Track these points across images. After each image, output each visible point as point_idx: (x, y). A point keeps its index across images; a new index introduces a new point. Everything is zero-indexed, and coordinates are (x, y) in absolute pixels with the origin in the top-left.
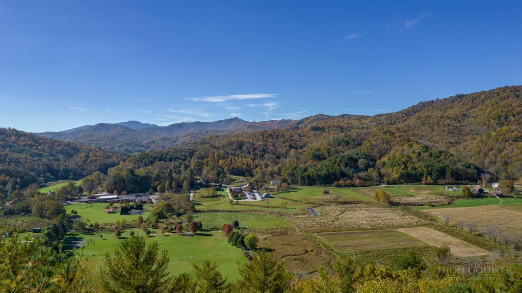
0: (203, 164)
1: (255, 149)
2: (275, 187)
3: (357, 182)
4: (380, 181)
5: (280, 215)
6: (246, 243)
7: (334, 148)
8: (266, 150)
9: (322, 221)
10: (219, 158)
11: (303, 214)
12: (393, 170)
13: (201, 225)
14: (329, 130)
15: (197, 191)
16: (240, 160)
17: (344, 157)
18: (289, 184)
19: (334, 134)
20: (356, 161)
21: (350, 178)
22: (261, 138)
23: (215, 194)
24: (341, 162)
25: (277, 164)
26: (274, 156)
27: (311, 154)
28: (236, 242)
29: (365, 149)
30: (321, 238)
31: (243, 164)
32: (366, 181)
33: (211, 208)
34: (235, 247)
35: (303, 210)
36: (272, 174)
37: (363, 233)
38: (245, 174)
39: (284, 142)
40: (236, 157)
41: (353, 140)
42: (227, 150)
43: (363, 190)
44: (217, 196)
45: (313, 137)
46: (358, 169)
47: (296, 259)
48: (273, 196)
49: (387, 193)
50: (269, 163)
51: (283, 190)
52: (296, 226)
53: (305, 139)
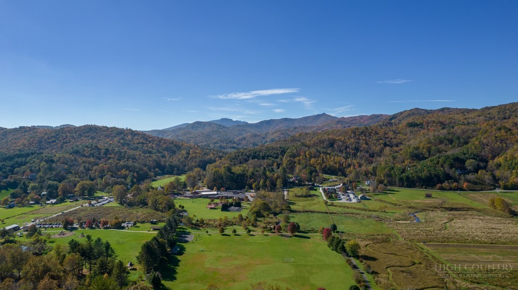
0: (295, 163)
1: (346, 147)
2: (371, 188)
3: (465, 185)
4: (494, 186)
5: (380, 219)
6: (348, 250)
7: (436, 146)
8: (358, 149)
9: (427, 229)
10: (311, 157)
11: (405, 220)
12: (511, 173)
13: (299, 226)
14: (428, 127)
15: (290, 190)
16: (332, 158)
17: (448, 157)
18: (385, 185)
19: (434, 131)
20: (463, 161)
21: (456, 180)
22: (353, 135)
23: (309, 194)
24: (444, 162)
25: (371, 163)
26: (367, 155)
27: (408, 153)
28: (337, 247)
29: (473, 148)
30: (428, 248)
31: (336, 163)
32: (475, 184)
33: (307, 209)
34: (334, 252)
35: (404, 215)
36: (366, 174)
37: (479, 247)
38: (338, 173)
39: (378, 140)
40: (328, 156)
41: (458, 138)
42: (319, 149)
43: (472, 194)
44: (310, 196)
45: (409, 133)
46: (465, 171)
47: (402, 271)
48: (370, 198)
49: (506, 200)
50: (363, 162)
51: (379, 192)
52: (398, 233)
53: (401, 136)
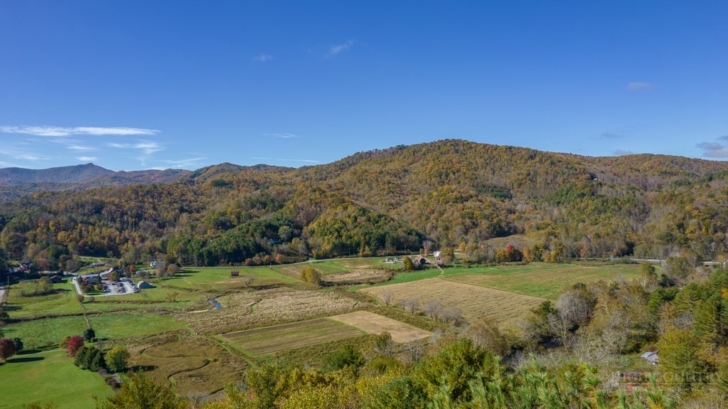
0: (26, 240)
1: (123, 214)
2: (157, 271)
3: (277, 257)
4: (308, 255)
5: (166, 312)
6: (108, 363)
7: (246, 211)
8: (141, 216)
9: (229, 316)
10: (58, 229)
11: (201, 308)
12: (324, 240)
13: (20, 344)
14: (239, 186)
15: (12, 286)
16: (97, 231)
17: (260, 224)
18: (179, 265)
19: (246, 191)
20: (276, 229)
21: (268, 253)
22: (133, 196)
23: (50, 289)
24: (255, 231)
25: (159, 235)
26: (155, 225)
27: (212, 221)
28: (90, 362)
29: (288, 212)
30: (228, 340)
31: (103, 238)
32: (289, 255)
33: (42, 313)
34: (87, 372)
35: (201, 302)
36: (152, 252)
37: (286, 327)
38: (106, 253)
39: (171, 203)
40: (90, 227)
41: (273, 201)
42: (73, 216)
43: (285, 268)
44: (53, 292)
45: (215, 195)
46: (278, 240)
47: (190, 376)
48: (154, 285)
49: (317, 270)
50: (147, 235)
51: (169, 275)
52: (191, 326)
53: (203, 198)
